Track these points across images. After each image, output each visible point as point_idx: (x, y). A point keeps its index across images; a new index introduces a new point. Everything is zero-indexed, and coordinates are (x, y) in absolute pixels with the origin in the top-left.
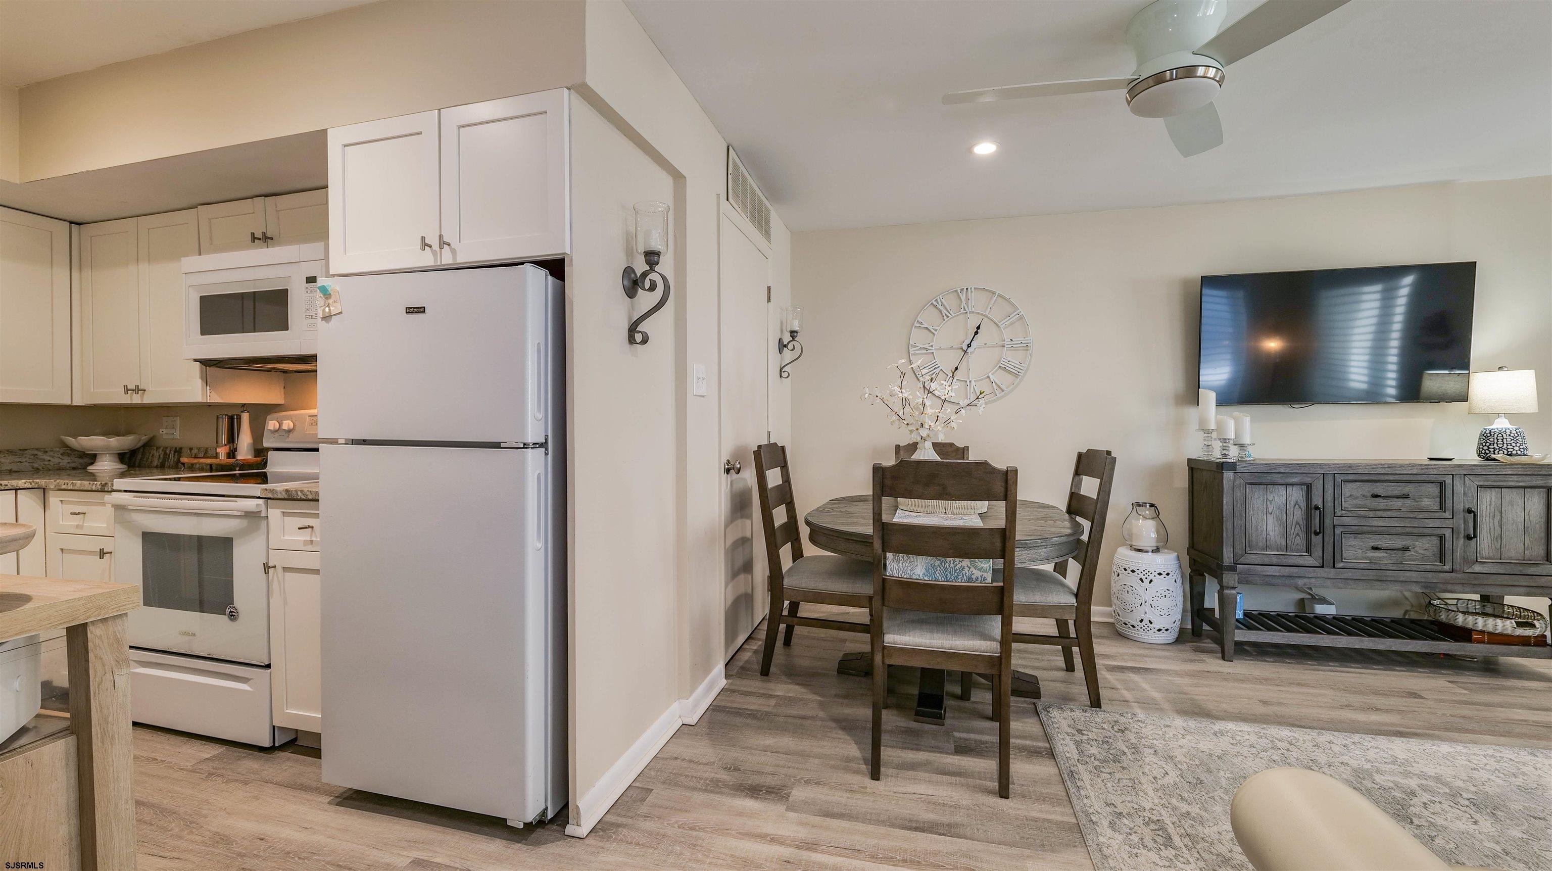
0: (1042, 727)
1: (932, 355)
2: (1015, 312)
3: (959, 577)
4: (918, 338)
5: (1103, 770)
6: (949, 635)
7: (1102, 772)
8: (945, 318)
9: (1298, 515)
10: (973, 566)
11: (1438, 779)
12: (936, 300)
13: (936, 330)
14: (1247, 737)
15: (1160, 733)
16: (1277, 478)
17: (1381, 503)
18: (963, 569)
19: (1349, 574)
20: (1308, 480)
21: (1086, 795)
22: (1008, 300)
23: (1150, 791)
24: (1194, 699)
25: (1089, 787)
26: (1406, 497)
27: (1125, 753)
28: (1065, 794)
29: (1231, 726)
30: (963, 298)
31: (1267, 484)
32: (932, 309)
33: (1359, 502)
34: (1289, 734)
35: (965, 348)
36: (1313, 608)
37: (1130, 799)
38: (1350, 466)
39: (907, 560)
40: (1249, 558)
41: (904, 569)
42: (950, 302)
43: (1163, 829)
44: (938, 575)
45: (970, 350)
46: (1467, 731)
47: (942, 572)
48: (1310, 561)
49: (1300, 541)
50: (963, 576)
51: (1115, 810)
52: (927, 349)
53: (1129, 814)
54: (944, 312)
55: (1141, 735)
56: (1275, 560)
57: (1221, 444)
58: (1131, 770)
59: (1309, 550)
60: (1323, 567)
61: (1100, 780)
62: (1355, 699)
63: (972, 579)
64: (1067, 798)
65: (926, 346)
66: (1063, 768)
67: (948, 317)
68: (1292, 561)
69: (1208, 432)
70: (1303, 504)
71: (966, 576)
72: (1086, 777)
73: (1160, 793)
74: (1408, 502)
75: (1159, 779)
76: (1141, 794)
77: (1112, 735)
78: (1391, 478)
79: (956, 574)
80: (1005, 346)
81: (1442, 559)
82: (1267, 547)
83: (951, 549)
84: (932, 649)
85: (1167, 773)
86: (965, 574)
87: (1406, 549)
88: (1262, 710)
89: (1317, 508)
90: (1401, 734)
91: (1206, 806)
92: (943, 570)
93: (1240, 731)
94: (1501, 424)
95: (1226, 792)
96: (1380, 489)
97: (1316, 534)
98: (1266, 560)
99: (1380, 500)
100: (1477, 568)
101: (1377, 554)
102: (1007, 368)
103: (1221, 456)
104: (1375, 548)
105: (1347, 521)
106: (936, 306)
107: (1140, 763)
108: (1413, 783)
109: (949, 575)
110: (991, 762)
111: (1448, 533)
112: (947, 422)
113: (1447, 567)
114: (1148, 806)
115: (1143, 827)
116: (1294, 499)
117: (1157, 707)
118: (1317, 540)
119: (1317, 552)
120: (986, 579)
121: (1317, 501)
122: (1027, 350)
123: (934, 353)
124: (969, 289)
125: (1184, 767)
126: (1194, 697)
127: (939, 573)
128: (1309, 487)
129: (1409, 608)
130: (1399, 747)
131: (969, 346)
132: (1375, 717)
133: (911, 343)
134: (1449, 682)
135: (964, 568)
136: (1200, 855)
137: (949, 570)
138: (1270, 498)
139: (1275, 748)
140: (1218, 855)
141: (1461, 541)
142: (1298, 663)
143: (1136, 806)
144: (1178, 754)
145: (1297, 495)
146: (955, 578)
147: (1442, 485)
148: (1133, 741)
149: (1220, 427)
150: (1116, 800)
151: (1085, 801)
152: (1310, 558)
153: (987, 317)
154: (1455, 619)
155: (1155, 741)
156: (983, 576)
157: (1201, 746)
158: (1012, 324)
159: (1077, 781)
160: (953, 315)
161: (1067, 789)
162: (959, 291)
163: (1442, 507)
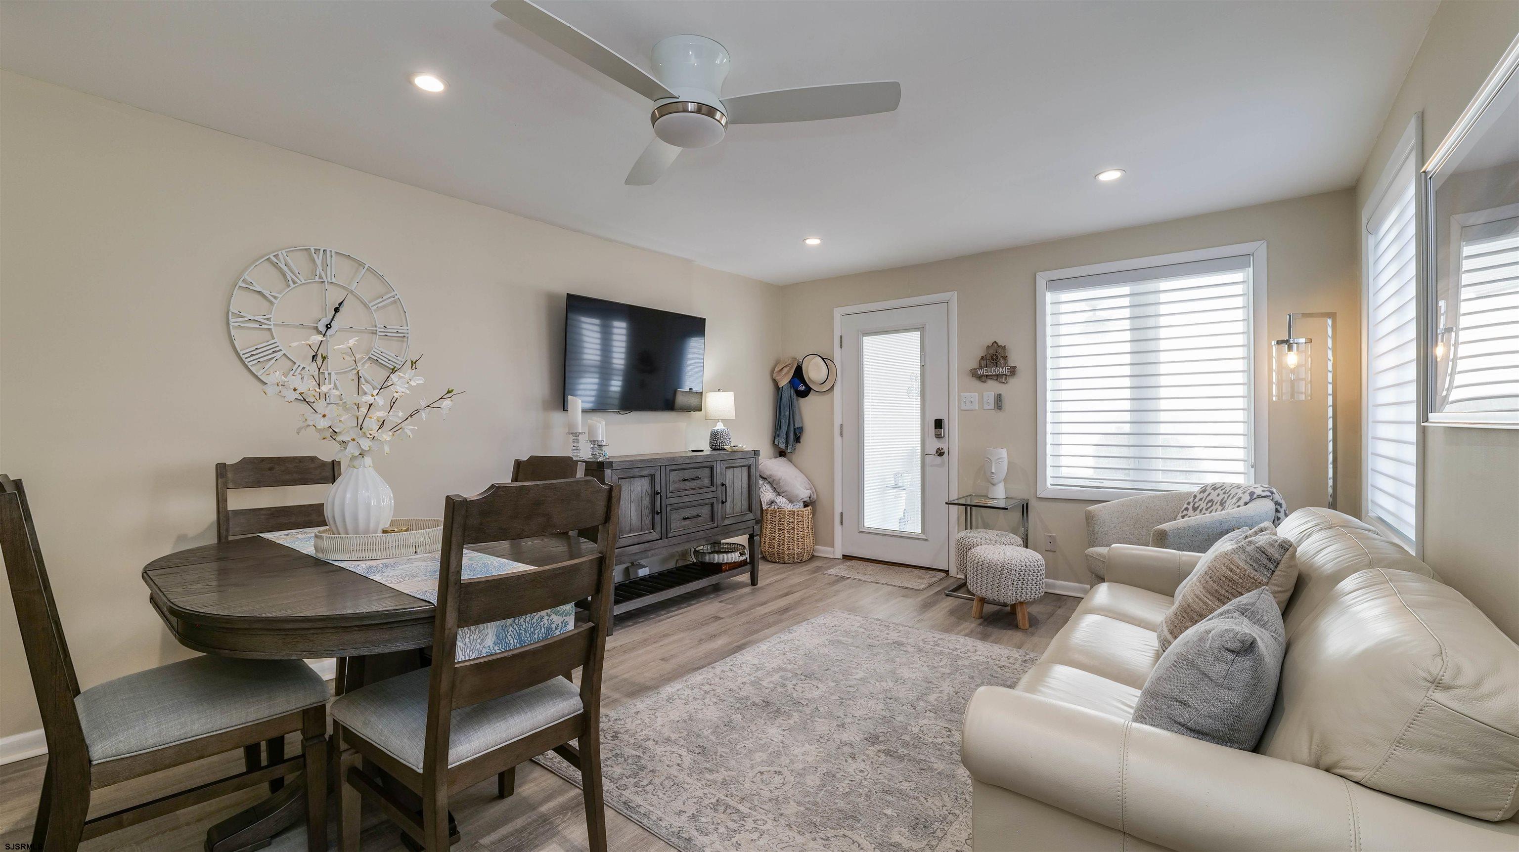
0: (552, 774)
1: (268, 333)
2: (387, 293)
3: (536, 631)
4: (241, 302)
5: (642, 784)
6: (527, 712)
7: (644, 786)
8: (291, 283)
9: (647, 501)
10: (553, 613)
11: (780, 669)
12: (276, 256)
13: (275, 298)
14: (686, 693)
15: (639, 722)
16: (636, 472)
17: (687, 485)
18: (541, 620)
19: (674, 541)
20: (653, 472)
21: (658, 818)
22: (381, 278)
23: (688, 780)
24: (625, 680)
25: (651, 809)
26: (697, 478)
27: (639, 757)
28: (641, 830)
29: (668, 690)
30: (319, 262)
31: (630, 478)
32: (267, 265)
33: (677, 485)
34: (701, 677)
35: (322, 329)
36: (637, 573)
37: (685, 798)
38: (674, 459)
39: (475, 630)
40: (622, 542)
41: (471, 644)
42: (297, 263)
43: (727, 806)
44: (510, 638)
45: (329, 332)
46: (757, 631)
47: (515, 632)
48: (655, 536)
49: (648, 521)
50: (541, 629)
51: (688, 815)
52: (261, 324)
53: (699, 811)
54: (289, 275)
55: (630, 732)
56: (636, 540)
57: (592, 446)
58: (658, 769)
59: (653, 528)
60: (661, 539)
61: (649, 796)
62: (699, 633)
63: (551, 628)
64: (647, 834)
65: (259, 318)
66: (613, 803)
67: (294, 282)
68: (645, 538)
69: (576, 435)
70: (650, 492)
71: (544, 628)
72: (638, 800)
73: (695, 776)
74: (698, 481)
75: (682, 764)
76: (686, 786)
77: (614, 746)
78: (691, 466)
79: (532, 629)
80: (376, 334)
81: (713, 520)
82: (631, 531)
83: (548, 598)
84: (510, 742)
85: (680, 755)
86: (544, 625)
87: (698, 516)
88: (669, 667)
89: (658, 493)
90: (740, 648)
91: (725, 765)
92: (517, 629)
93: (678, 690)
94: (720, 427)
95: (723, 745)
96: (687, 474)
97: (658, 513)
98: (631, 541)
99: (686, 482)
100: (727, 522)
101: (687, 522)
102: (379, 360)
103: (591, 457)
104: (685, 519)
105: (673, 501)
106: (275, 265)
107: (657, 758)
108: (776, 677)
109: (523, 632)
110: (551, 847)
111: (715, 500)
112: (396, 428)
113: (715, 525)
114: (699, 793)
115: (716, 814)
116: (645, 487)
117: (610, 699)
118: (658, 517)
119: (658, 529)
120: (568, 624)
121: (658, 489)
122: (403, 341)
123: (273, 330)
124: (328, 252)
125: (682, 742)
126: (625, 676)
127: (510, 635)
128: (653, 477)
129: (678, 558)
130: (748, 657)
131: (328, 327)
132: (719, 642)
133: (233, 309)
134: (720, 602)
135: (543, 617)
136: (763, 809)
137: (524, 627)
138: (632, 489)
139: (707, 693)
140: (770, 800)
141: (720, 504)
142: (647, 620)
143: (695, 800)
144: (667, 732)
145: (646, 483)
146: (530, 635)
147: (712, 468)
148: (632, 741)
149: (592, 431)
150: (678, 805)
151: (663, 824)
152: (655, 534)
153: (352, 292)
154: (714, 559)
155: (644, 732)
156: (565, 622)
157: (672, 718)
158: (384, 307)
159: (637, 809)
160: (304, 282)
161: (639, 823)
162: (313, 251)
163: (712, 484)
